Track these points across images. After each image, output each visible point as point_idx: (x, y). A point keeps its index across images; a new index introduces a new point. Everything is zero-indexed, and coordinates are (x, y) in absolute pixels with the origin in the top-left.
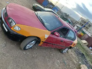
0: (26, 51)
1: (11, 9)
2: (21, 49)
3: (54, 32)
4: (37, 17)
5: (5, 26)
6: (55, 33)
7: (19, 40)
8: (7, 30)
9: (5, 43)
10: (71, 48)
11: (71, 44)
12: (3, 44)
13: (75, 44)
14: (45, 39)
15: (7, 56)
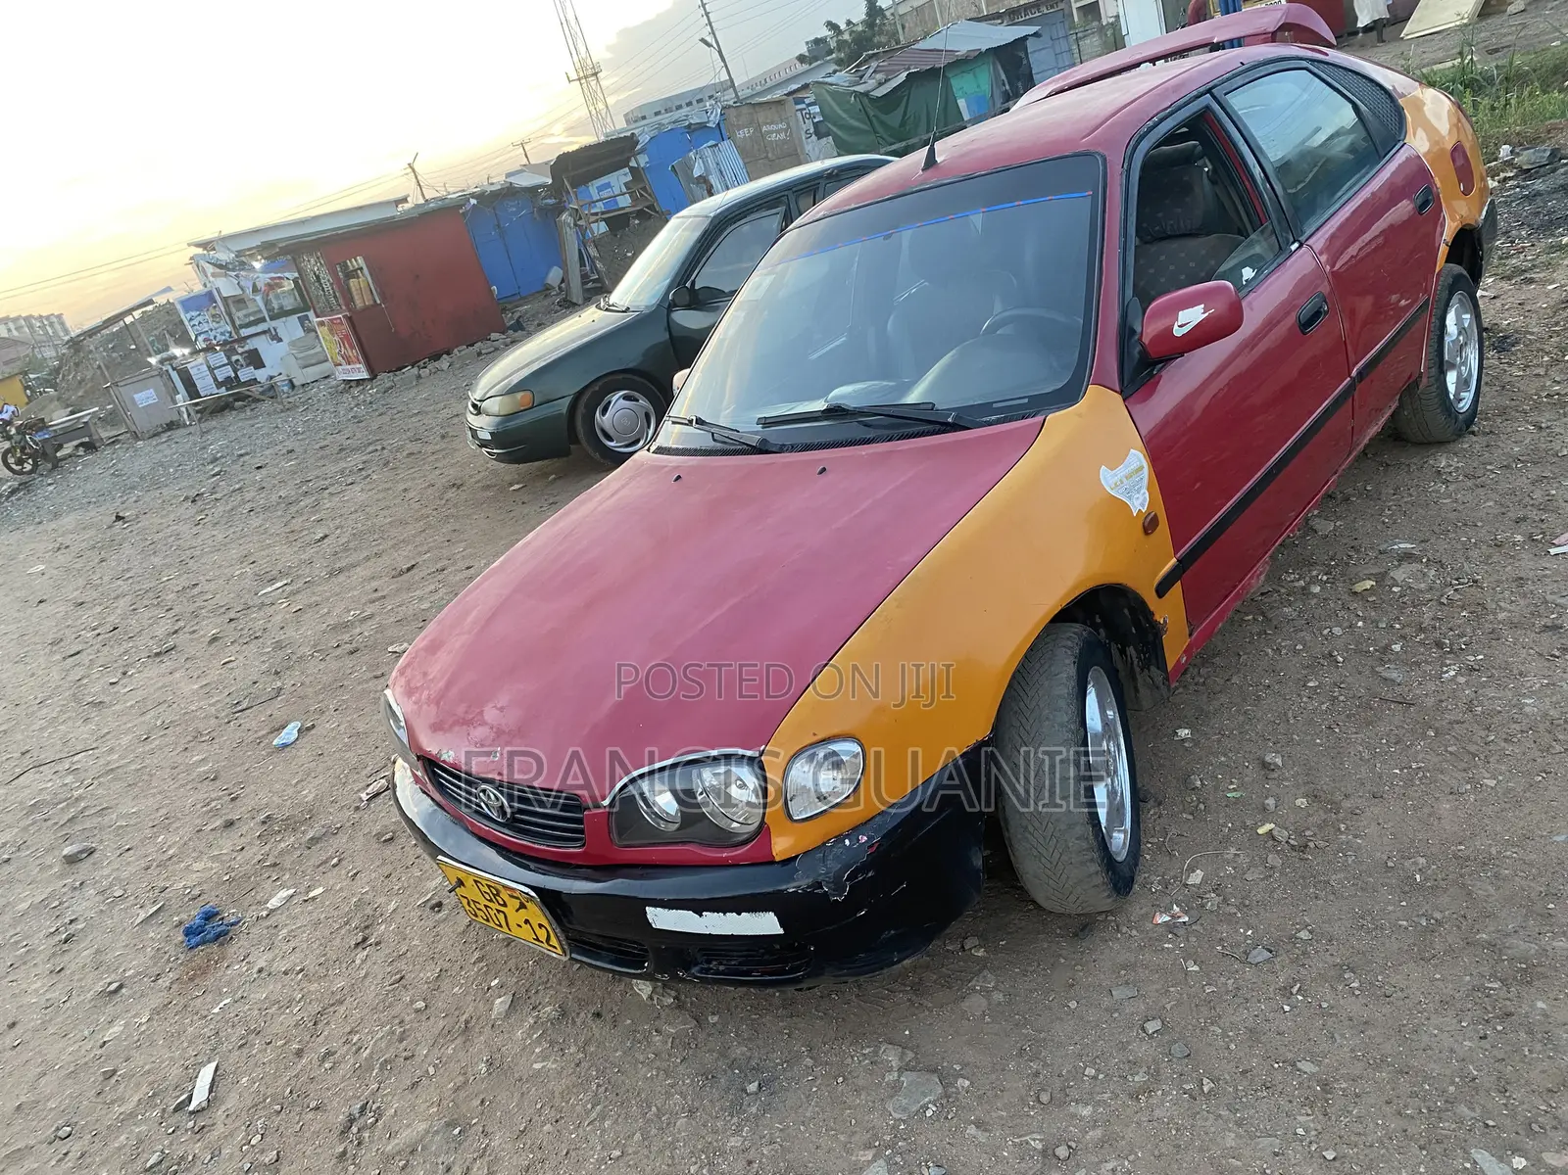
0: (1150, 879)
1: (490, 714)
2: (1084, 927)
3: (1126, 333)
4: (762, 449)
5: (699, 907)
6: (1149, 330)
7: (978, 862)
8: (767, 924)
9: (892, 1057)
10: (1469, 248)
11: (1428, 204)
12: (896, 1087)
13: (1458, 149)
14: (1150, 526)
15: (1102, 1143)
